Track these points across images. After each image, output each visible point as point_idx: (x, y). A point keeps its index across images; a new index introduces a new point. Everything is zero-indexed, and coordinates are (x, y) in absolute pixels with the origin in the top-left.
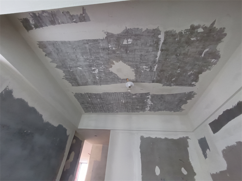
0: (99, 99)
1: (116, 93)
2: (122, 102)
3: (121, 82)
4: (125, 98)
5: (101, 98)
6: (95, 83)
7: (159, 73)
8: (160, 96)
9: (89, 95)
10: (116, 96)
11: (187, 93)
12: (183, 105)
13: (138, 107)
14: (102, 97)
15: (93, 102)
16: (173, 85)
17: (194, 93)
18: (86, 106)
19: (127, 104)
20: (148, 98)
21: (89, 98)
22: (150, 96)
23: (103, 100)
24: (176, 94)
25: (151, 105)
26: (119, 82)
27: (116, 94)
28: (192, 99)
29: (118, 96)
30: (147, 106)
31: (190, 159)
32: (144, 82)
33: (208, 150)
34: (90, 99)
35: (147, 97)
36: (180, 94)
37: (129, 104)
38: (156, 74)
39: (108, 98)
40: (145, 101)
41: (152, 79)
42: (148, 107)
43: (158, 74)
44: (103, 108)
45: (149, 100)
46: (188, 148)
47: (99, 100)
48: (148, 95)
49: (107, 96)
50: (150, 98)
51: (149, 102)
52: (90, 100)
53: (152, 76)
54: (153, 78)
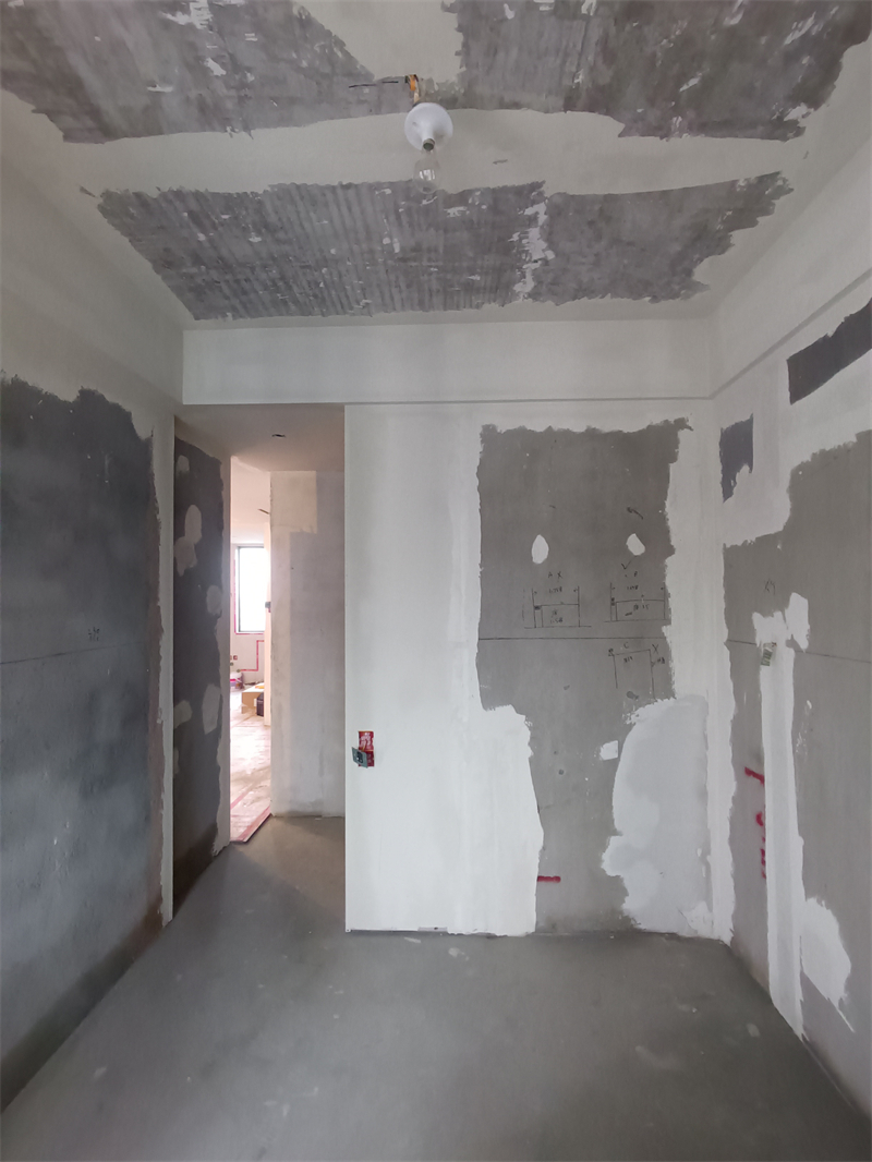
0: (259, 233)
1: (349, 186)
2: (391, 245)
3: (376, 108)
4: (404, 219)
5: (264, 227)
6: (210, 115)
7: (613, 30)
8: (597, 208)
9: (194, 205)
10: (350, 209)
11: (742, 183)
12: (706, 261)
13: (477, 278)
14: (273, 218)
15: (224, 252)
16: (681, 131)
17: (780, 183)
18: (192, 277)
19: (415, 260)
20: (533, 219)
21: (195, 229)
22: (541, 208)
23: (278, 241)
24: (686, 192)
25: (546, 262)
26: (361, 102)
27: (351, 193)
28: (761, 220)
29: (363, 212)
30: (520, 268)
31: (667, 503)
32: (516, 105)
33: (745, 468)
34: (204, 231)
35: (529, 211)
36: (704, 190)
37: (425, 263)
38: (595, 34)
39: (306, 225)
40: (515, 237)
41: (566, 82)
42: (529, 277)
43: (604, 42)
44: (290, 288)
45: (534, 232)
46: (672, 467)
47: (256, 239)
48: (534, 203)
49: (298, 213)
50: (542, 218)
51: (536, 245)
52: (202, 237)
53: (566, 55)
54: (574, 76)
